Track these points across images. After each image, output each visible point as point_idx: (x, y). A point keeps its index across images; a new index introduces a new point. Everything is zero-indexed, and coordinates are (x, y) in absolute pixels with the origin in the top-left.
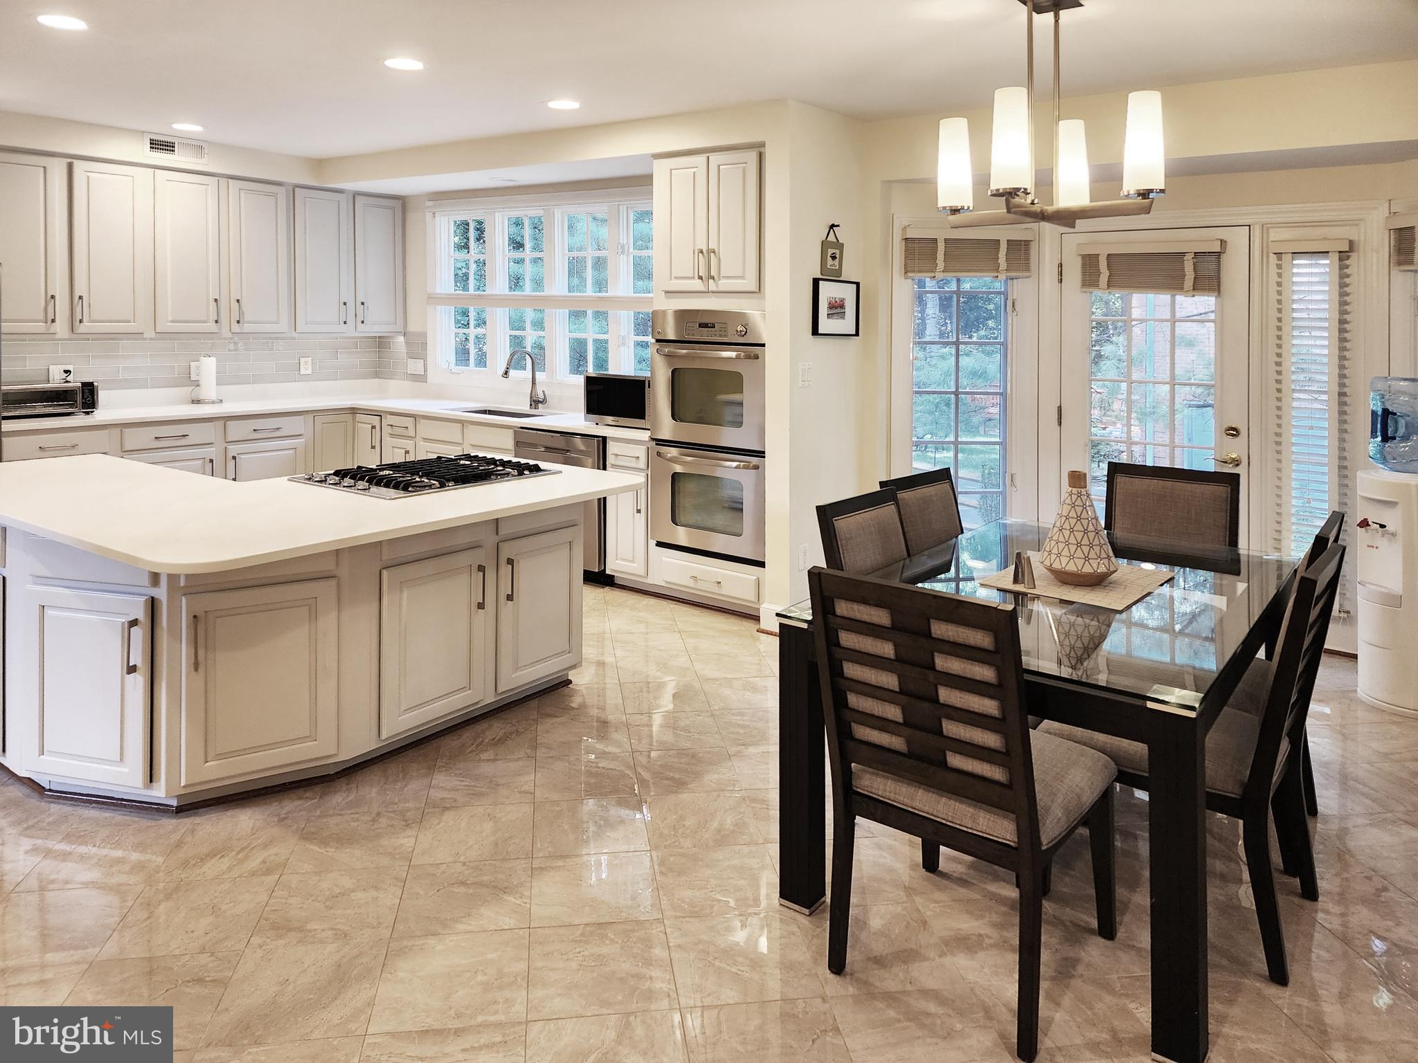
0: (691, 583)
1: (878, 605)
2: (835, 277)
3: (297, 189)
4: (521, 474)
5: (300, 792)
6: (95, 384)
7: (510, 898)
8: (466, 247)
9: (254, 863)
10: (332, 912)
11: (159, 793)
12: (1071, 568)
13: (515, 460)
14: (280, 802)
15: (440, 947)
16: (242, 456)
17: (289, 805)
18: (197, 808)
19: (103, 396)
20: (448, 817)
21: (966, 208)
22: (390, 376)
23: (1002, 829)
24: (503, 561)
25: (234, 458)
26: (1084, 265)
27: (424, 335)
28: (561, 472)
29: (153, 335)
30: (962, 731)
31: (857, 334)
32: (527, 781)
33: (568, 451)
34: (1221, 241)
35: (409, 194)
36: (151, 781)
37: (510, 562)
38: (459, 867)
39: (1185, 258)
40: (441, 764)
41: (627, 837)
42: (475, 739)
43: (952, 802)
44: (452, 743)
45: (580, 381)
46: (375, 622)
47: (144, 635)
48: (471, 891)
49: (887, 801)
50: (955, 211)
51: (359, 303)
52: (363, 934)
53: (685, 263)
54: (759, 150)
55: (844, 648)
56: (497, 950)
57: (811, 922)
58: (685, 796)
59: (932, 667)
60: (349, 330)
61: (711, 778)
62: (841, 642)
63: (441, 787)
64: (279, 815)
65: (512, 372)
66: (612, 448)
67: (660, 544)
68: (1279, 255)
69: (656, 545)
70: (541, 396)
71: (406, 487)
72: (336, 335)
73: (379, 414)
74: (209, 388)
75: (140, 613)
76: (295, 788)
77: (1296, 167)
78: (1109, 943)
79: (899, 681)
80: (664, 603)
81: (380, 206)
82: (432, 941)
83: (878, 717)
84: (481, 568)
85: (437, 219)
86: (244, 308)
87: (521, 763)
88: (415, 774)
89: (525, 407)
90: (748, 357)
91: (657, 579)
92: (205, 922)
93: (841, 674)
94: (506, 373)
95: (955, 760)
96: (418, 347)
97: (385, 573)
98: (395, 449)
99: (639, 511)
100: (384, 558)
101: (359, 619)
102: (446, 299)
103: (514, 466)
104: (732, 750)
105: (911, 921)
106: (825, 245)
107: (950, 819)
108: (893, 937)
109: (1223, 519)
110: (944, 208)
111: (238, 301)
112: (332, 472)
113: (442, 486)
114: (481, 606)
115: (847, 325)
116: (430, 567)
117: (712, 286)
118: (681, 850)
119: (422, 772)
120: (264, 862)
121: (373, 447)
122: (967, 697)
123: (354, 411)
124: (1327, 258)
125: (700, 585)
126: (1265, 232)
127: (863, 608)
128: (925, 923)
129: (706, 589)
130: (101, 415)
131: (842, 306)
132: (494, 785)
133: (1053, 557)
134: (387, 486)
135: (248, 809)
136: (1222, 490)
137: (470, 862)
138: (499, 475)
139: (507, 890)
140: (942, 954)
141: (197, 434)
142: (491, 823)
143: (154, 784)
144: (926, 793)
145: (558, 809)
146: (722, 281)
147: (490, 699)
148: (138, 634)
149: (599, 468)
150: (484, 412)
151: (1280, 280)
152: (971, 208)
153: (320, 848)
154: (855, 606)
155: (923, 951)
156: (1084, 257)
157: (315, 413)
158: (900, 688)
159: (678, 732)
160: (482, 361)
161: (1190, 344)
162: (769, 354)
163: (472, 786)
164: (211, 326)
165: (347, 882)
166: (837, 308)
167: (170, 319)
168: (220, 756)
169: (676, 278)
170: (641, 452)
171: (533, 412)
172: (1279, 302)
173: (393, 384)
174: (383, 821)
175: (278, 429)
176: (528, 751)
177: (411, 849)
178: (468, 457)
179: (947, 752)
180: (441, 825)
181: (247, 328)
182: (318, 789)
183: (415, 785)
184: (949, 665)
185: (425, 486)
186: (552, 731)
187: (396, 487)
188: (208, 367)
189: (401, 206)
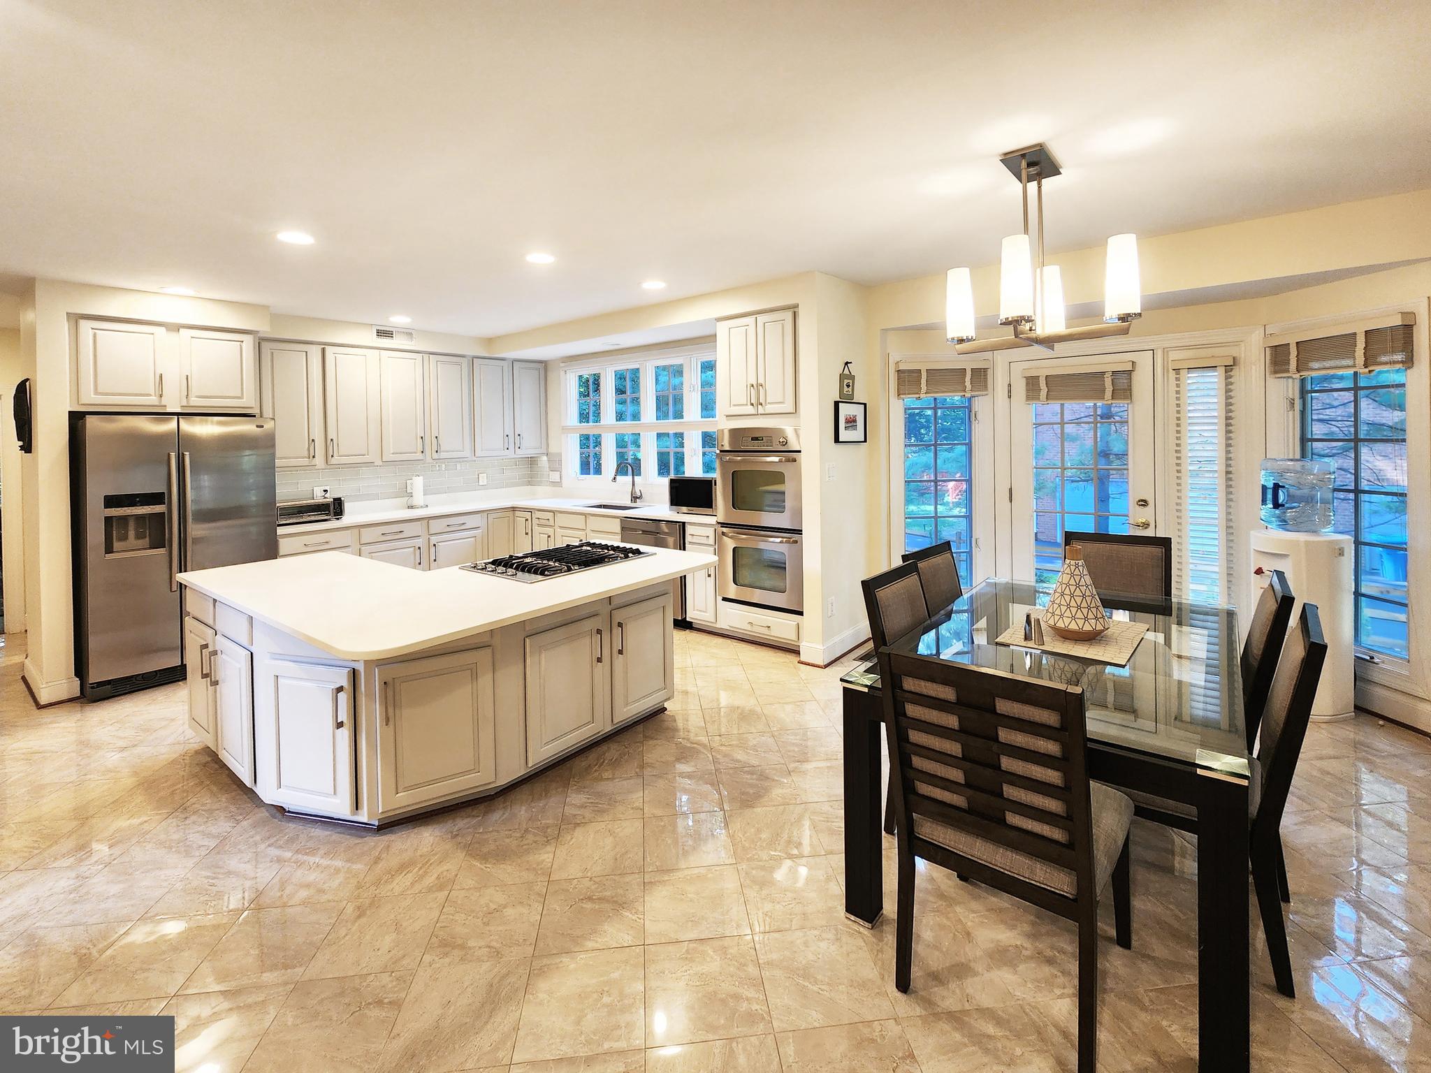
0: (749, 627)
1: (945, 682)
2: (849, 400)
3: (474, 359)
4: (627, 557)
5: (469, 810)
6: (342, 499)
7: (627, 914)
8: (588, 395)
9: (430, 880)
10: (488, 928)
11: (363, 817)
12: (1073, 626)
13: (622, 545)
14: (454, 819)
15: (572, 966)
16: (440, 544)
17: (461, 823)
18: (393, 826)
19: (347, 507)
20: (579, 832)
21: (970, 338)
22: (539, 484)
23: (1059, 881)
24: (615, 624)
25: (435, 545)
26: (1027, 384)
27: (560, 455)
28: (656, 554)
29: (381, 464)
30: (1023, 795)
31: (865, 441)
32: (637, 797)
33: (658, 533)
34: (1133, 362)
35: (549, 359)
36: (357, 809)
37: (620, 625)
38: (586, 882)
39: (1105, 376)
40: (573, 783)
41: (717, 850)
42: (598, 759)
43: (1009, 853)
44: (581, 763)
45: (665, 482)
46: (522, 682)
47: (348, 699)
48: (597, 907)
49: (947, 847)
50: (961, 341)
51: (516, 435)
52: (512, 952)
53: (740, 395)
54: (794, 309)
55: (909, 717)
56: (618, 968)
57: (874, 936)
58: (758, 810)
59: (996, 739)
60: (510, 454)
61: (777, 792)
62: (907, 713)
63: (573, 804)
64: (452, 832)
65: (618, 477)
66: (689, 530)
67: (725, 599)
68: (1177, 371)
69: (723, 600)
70: (639, 494)
71: (542, 571)
72: (502, 458)
73: (531, 511)
74: (419, 499)
75: (344, 681)
76: (464, 807)
77: (1205, 303)
78: (1126, 952)
79: (962, 748)
80: (729, 641)
81: (530, 368)
82: (565, 959)
83: (941, 778)
84: (599, 632)
85: (568, 375)
86: (440, 442)
87: (632, 781)
88: (554, 792)
89: (628, 503)
90: (788, 460)
91: (722, 624)
92: (388, 940)
93: (907, 740)
94: (615, 479)
95: (1014, 819)
96: (556, 463)
97: (527, 640)
98: (541, 535)
99: (709, 576)
100: (527, 629)
101: (509, 679)
102: (572, 429)
103: (622, 551)
104: (792, 766)
105: (957, 933)
106: (842, 377)
107: (1008, 869)
108: (944, 950)
109: (1159, 573)
110: (953, 339)
111: (436, 437)
112: (491, 560)
113: (569, 570)
114: (599, 660)
115: (858, 435)
116: (560, 632)
117: (761, 410)
118: (761, 863)
119: (559, 790)
120: (438, 878)
121: (527, 534)
122: (1029, 767)
123: (514, 509)
124: (1216, 371)
125: (756, 629)
126: (1165, 354)
127: (929, 684)
128: (968, 934)
129: (760, 632)
130: (347, 520)
131: (855, 421)
132: (612, 802)
133: (1057, 618)
134: (529, 572)
135: (430, 827)
136: (1158, 551)
137: (595, 877)
138: (611, 558)
139: (625, 906)
140: (989, 969)
141: (409, 530)
142: (611, 839)
143: (359, 811)
144: (984, 844)
145: (662, 824)
146: (769, 406)
147: (609, 728)
148: (343, 697)
149: (680, 549)
150: (600, 506)
151: (1178, 389)
152: (974, 338)
153: (481, 864)
154: (923, 683)
155: (972, 964)
156: (1027, 378)
157: (488, 511)
158: (963, 755)
159: (748, 751)
160: (598, 471)
161: (1074, 439)
162: (803, 459)
163: (597, 803)
164: (419, 456)
165: (500, 898)
166: (851, 422)
167: (392, 452)
168: (407, 789)
169: (734, 405)
170: (710, 532)
171: (633, 505)
172: (1178, 405)
173: (539, 489)
174: (530, 838)
175: (463, 524)
176: (637, 770)
177: (550, 864)
178: (589, 544)
179: (1007, 812)
180: (573, 840)
181: (443, 455)
182: (482, 807)
183: (553, 801)
184: (1013, 737)
185: (557, 570)
186: (656, 752)
187: (535, 573)
188: (418, 483)
189: (543, 367)
